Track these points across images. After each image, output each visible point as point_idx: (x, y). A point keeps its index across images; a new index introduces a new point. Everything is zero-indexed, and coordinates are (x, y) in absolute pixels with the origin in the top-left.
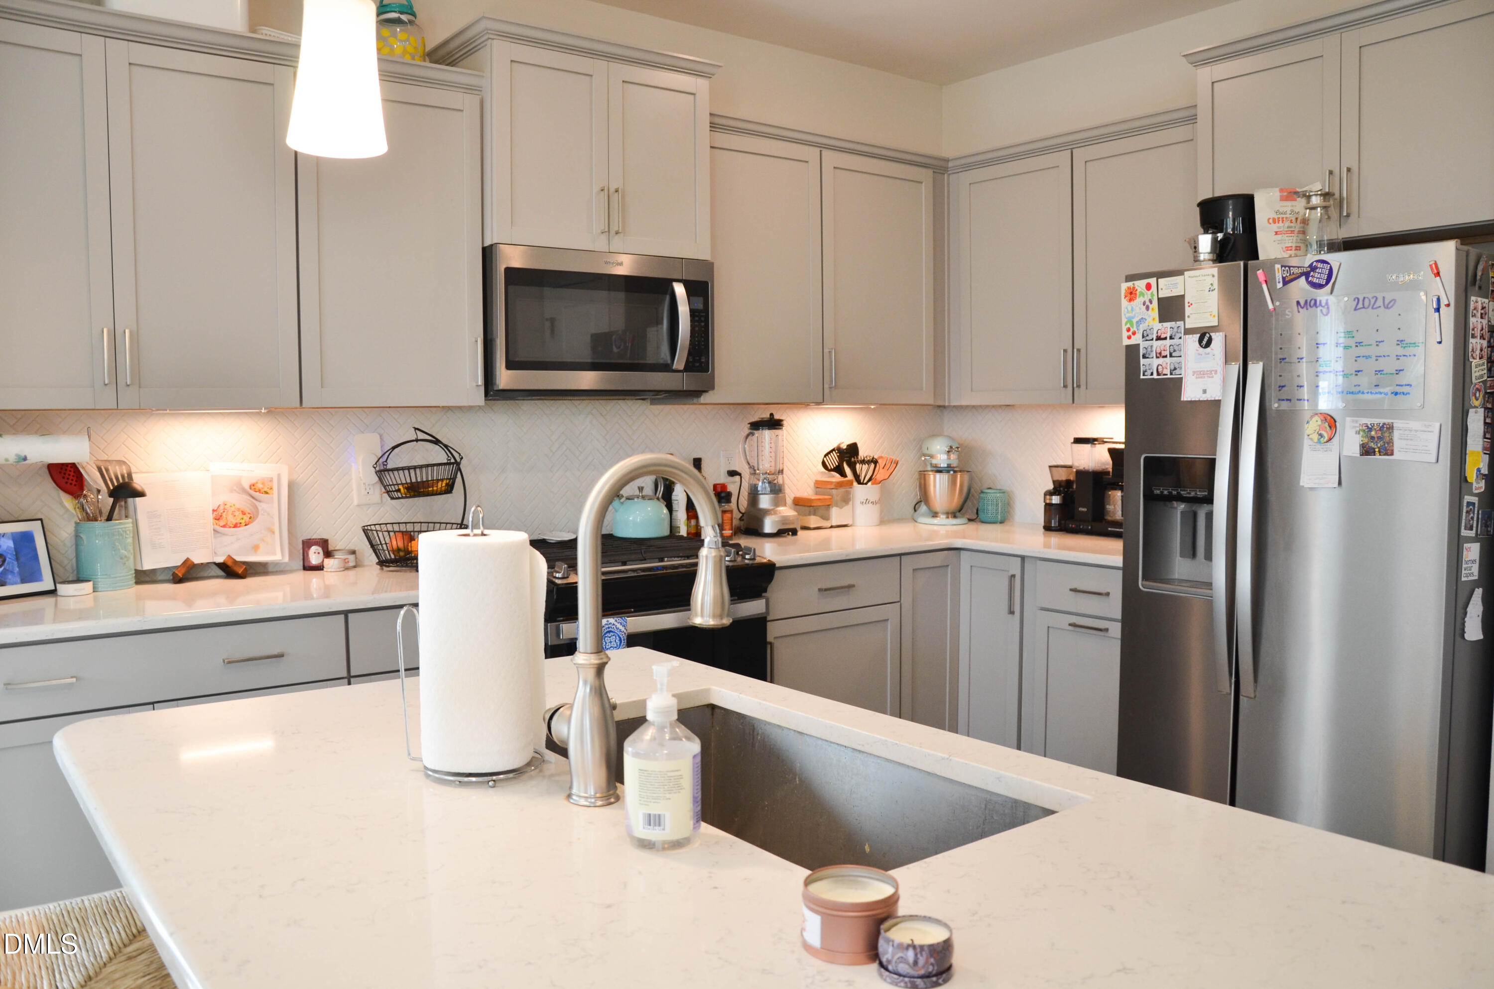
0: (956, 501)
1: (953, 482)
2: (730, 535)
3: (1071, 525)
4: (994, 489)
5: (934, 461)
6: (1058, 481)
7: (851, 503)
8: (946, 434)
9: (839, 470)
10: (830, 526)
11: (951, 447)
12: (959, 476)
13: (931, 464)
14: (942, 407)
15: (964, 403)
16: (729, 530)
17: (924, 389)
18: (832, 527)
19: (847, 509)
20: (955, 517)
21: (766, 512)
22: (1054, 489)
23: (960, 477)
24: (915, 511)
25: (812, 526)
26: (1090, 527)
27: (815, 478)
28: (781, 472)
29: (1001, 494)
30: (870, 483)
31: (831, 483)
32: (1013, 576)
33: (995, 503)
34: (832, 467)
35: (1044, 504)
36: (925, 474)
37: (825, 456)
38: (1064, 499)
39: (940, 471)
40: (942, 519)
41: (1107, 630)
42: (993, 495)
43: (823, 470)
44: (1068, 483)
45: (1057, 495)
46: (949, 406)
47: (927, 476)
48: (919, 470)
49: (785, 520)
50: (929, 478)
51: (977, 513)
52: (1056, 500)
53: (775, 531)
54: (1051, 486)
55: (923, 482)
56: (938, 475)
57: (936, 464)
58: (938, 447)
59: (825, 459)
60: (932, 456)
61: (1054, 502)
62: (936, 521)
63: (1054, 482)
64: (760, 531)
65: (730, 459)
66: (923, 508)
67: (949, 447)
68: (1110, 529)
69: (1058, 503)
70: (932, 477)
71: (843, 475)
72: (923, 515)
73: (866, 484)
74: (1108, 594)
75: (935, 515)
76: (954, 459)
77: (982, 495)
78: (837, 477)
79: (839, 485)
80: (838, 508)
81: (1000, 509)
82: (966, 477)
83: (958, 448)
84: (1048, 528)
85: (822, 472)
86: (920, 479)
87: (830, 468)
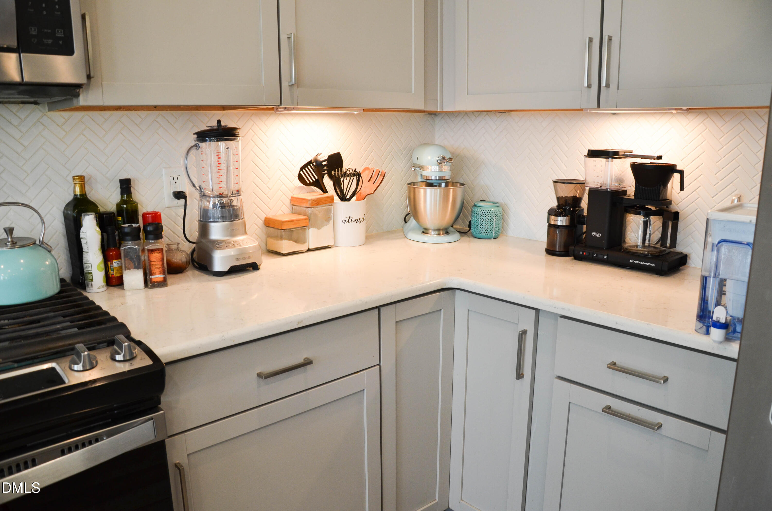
0: (449, 217)
1: (445, 197)
2: (162, 279)
3: (581, 252)
4: (488, 202)
5: (425, 173)
6: (562, 197)
7: (331, 222)
8: (437, 142)
9: (319, 184)
10: (307, 249)
11: (443, 158)
12: (451, 190)
13: (422, 175)
14: (433, 114)
15: (458, 108)
16: (160, 273)
17: (413, 92)
18: (309, 250)
19: (327, 229)
20: (447, 233)
21: (217, 244)
22: (559, 206)
23: (453, 191)
24: (406, 222)
25: (284, 252)
26: (605, 257)
27: (290, 195)
28: (238, 192)
29: (496, 209)
30: (354, 198)
31: (307, 200)
32: (524, 332)
33: (490, 218)
34: (312, 181)
35: (548, 224)
36: (414, 188)
37: (301, 169)
38: (572, 221)
39: (430, 185)
40: (432, 237)
41: (660, 426)
42: (487, 209)
43: (301, 184)
44: (576, 201)
45: (564, 216)
46: (441, 112)
47: (416, 189)
48: (408, 182)
49: (243, 252)
50: (419, 192)
51: (470, 226)
52: (562, 221)
53: (226, 269)
54: (554, 204)
55: (412, 197)
56: (429, 190)
57: (427, 177)
58: (429, 158)
59: (301, 172)
60: (421, 167)
61: (559, 223)
62: (425, 238)
63: (559, 199)
64: (209, 269)
65: (176, 178)
66: (412, 222)
67: (440, 158)
68: (631, 261)
69: (565, 224)
70: (422, 191)
71: (324, 190)
72: (413, 230)
73: (349, 200)
74: (666, 380)
75: (425, 231)
76: (446, 169)
77: (475, 209)
78: (316, 193)
79: (317, 203)
80: (315, 230)
81: (494, 224)
82: (459, 190)
83: (450, 159)
84: (550, 251)
85: (300, 187)
86: (410, 192)
87: (308, 182)
